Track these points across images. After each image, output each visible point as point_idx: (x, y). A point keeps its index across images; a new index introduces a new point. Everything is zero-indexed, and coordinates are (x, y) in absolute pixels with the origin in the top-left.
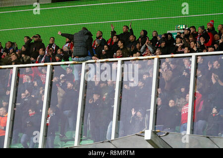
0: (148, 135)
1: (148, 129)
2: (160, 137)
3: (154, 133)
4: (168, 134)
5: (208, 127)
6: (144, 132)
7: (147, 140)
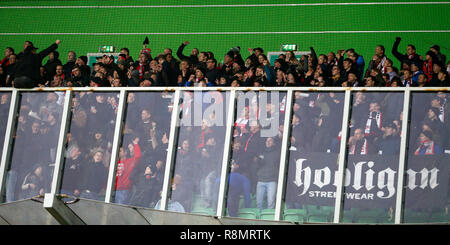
0: (49, 201)
1: (49, 192)
2: (65, 204)
3: (58, 198)
4: (78, 200)
5: (137, 194)
6: (43, 197)
7: (47, 209)
